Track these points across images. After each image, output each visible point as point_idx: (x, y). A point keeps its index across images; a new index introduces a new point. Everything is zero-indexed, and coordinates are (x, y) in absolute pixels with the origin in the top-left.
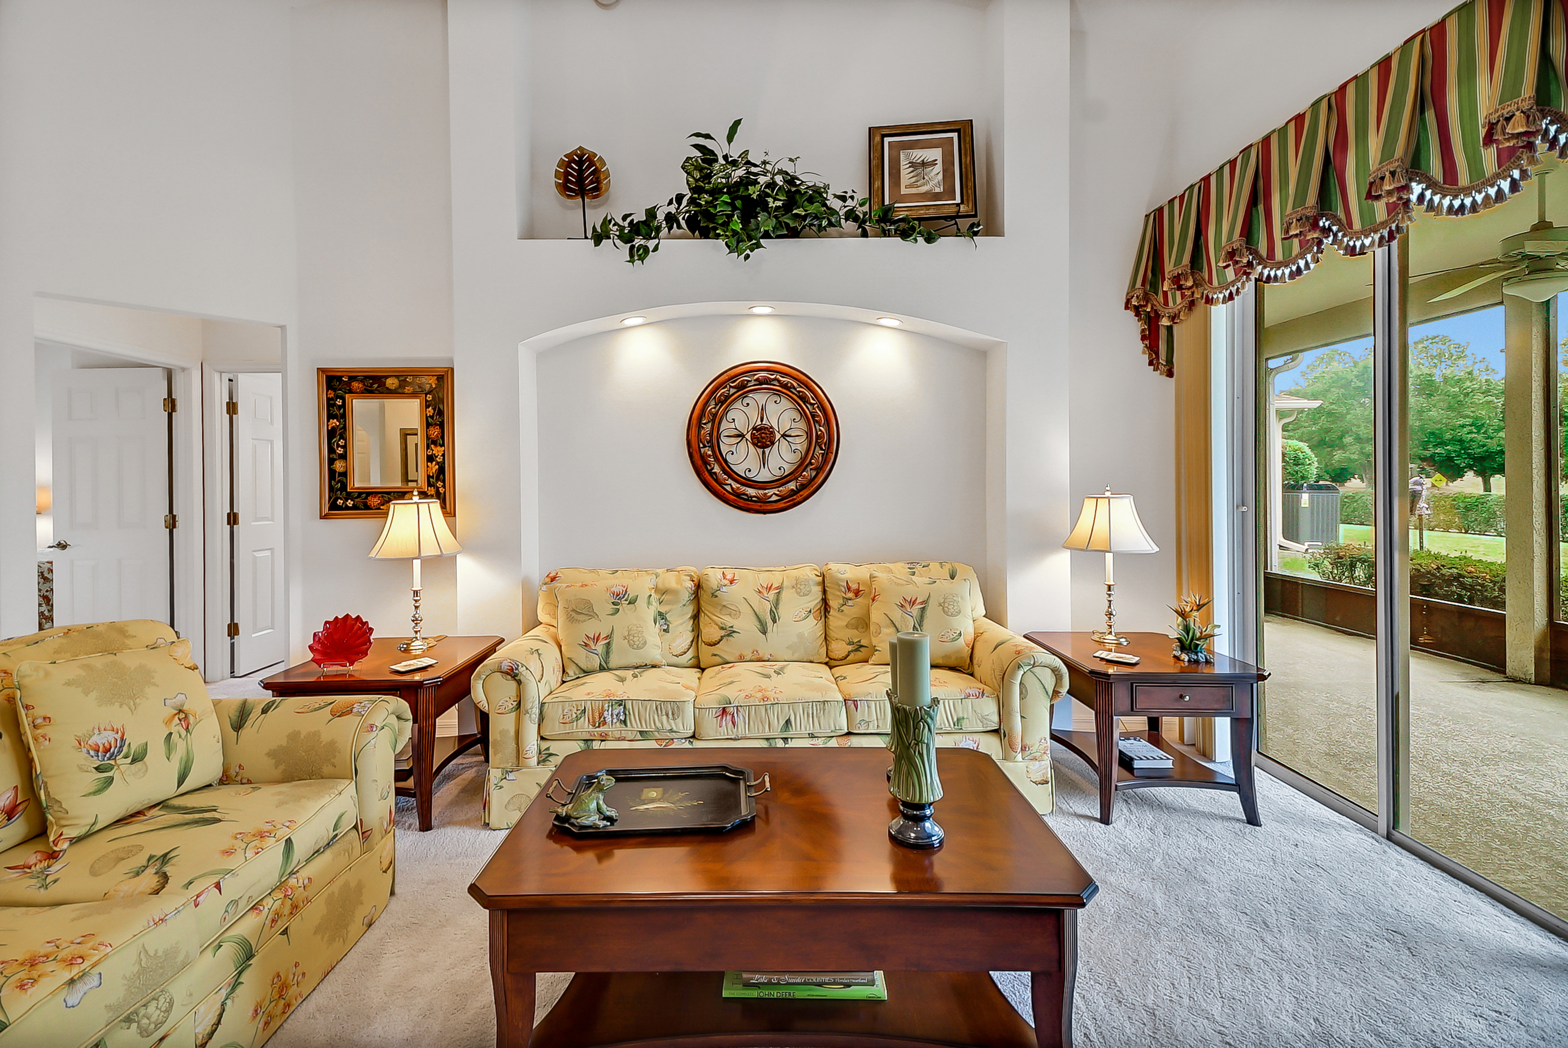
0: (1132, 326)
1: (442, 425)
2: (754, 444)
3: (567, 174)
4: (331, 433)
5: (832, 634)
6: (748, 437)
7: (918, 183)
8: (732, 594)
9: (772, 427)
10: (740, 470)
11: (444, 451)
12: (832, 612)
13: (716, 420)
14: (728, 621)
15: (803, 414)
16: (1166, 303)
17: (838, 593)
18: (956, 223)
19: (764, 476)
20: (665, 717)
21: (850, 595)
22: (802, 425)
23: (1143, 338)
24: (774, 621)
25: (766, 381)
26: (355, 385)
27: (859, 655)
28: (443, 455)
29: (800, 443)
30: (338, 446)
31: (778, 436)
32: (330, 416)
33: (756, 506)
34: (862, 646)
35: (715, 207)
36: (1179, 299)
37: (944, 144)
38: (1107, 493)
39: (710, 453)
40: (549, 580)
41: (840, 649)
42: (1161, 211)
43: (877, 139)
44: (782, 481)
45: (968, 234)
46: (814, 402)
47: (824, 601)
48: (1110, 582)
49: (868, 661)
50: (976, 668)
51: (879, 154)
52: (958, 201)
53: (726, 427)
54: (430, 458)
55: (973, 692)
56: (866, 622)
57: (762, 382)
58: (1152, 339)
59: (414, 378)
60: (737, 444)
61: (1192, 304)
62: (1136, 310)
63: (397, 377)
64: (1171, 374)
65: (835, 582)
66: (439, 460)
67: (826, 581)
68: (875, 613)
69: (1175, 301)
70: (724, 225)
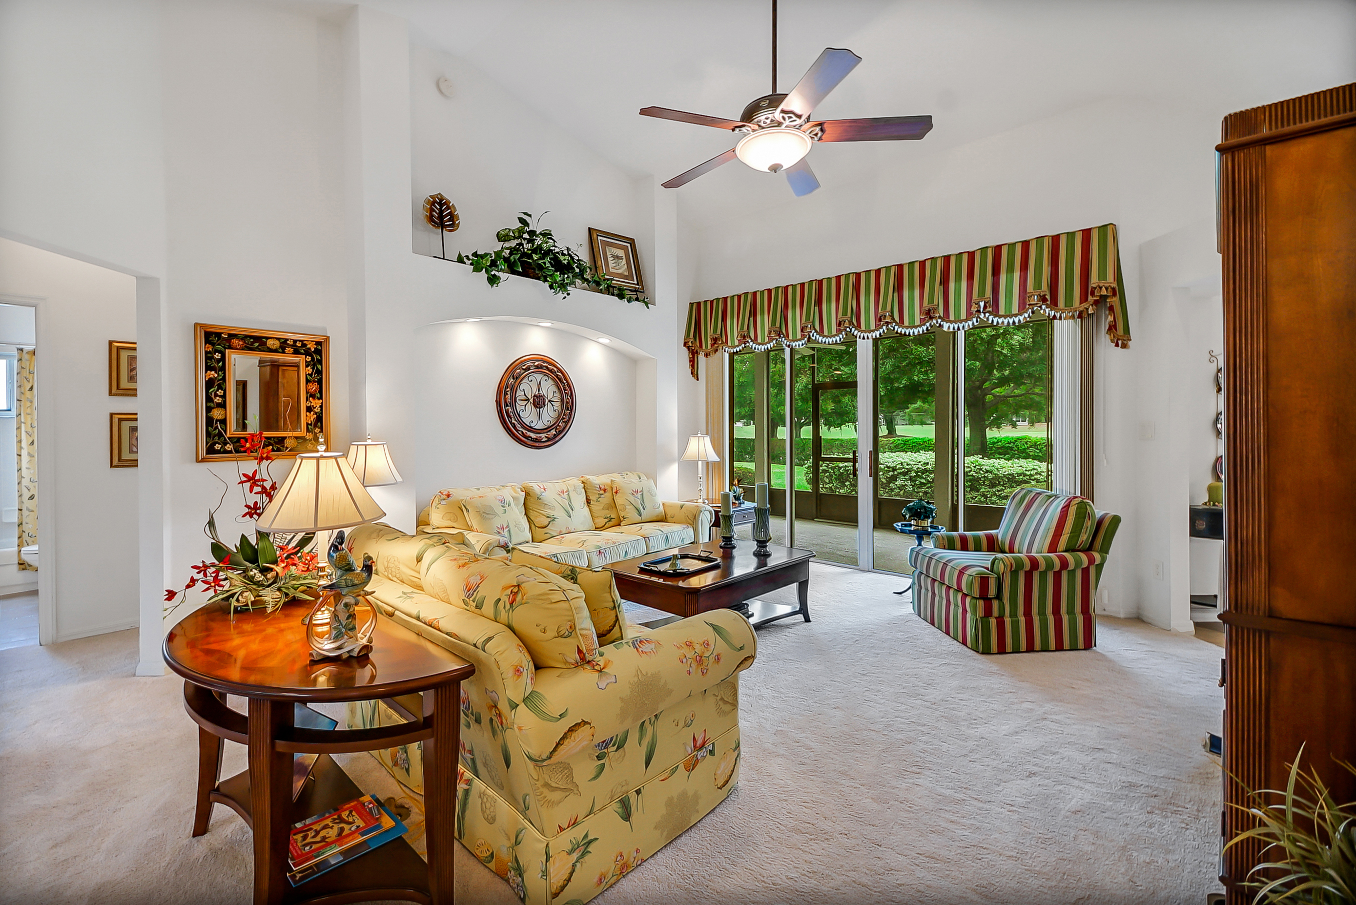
1: (320, 382)
2: (536, 407)
3: (432, 210)
4: (209, 384)
5: (594, 514)
6: (531, 400)
7: (617, 267)
8: (547, 496)
9: (543, 395)
10: (527, 421)
11: (322, 403)
12: (592, 502)
13: (514, 389)
14: (551, 513)
15: (559, 388)
16: (701, 346)
17: (595, 492)
18: (637, 294)
19: (540, 426)
21: (602, 492)
22: (557, 395)
23: (690, 362)
24: (572, 510)
25: (541, 367)
26: (235, 342)
27: (611, 523)
28: (321, 407)
29: (557, 405)
30: (216, 395)
31: (547, 401)
32: (208, 368)
33: (537, 444)
34: (612, 518)
35: (545, 263)
36: (709, 347)
37: (625, 248)
38: (699, 435)
39: (510, 410)
40: (445, 497)
41: (601, 522)
42: (699, 304)
43: (595, 236)
44: (548, 429)
45: (644, 301)
46: (565, 382)
47: (587, 499)
48: (701, 476)
49: (620, 525)
50: (669, 519)
51: (597, 246)
52: (636, 282)
53: (520, 394)
54: (309, 409)
55: (685, 526)
56: (613, 505)
57: (537, 367)
58: (693, 363)
59: (295, 341)
60: (525, 405)
61: (717, 350)
62: (688, 348)
63: (278, 339)
64: (698, 380)
65: (593, 486)
66: (317, 410)
67: (586, 485)
68: (619, 500)
69: (707, 347)
70: (551, 276)
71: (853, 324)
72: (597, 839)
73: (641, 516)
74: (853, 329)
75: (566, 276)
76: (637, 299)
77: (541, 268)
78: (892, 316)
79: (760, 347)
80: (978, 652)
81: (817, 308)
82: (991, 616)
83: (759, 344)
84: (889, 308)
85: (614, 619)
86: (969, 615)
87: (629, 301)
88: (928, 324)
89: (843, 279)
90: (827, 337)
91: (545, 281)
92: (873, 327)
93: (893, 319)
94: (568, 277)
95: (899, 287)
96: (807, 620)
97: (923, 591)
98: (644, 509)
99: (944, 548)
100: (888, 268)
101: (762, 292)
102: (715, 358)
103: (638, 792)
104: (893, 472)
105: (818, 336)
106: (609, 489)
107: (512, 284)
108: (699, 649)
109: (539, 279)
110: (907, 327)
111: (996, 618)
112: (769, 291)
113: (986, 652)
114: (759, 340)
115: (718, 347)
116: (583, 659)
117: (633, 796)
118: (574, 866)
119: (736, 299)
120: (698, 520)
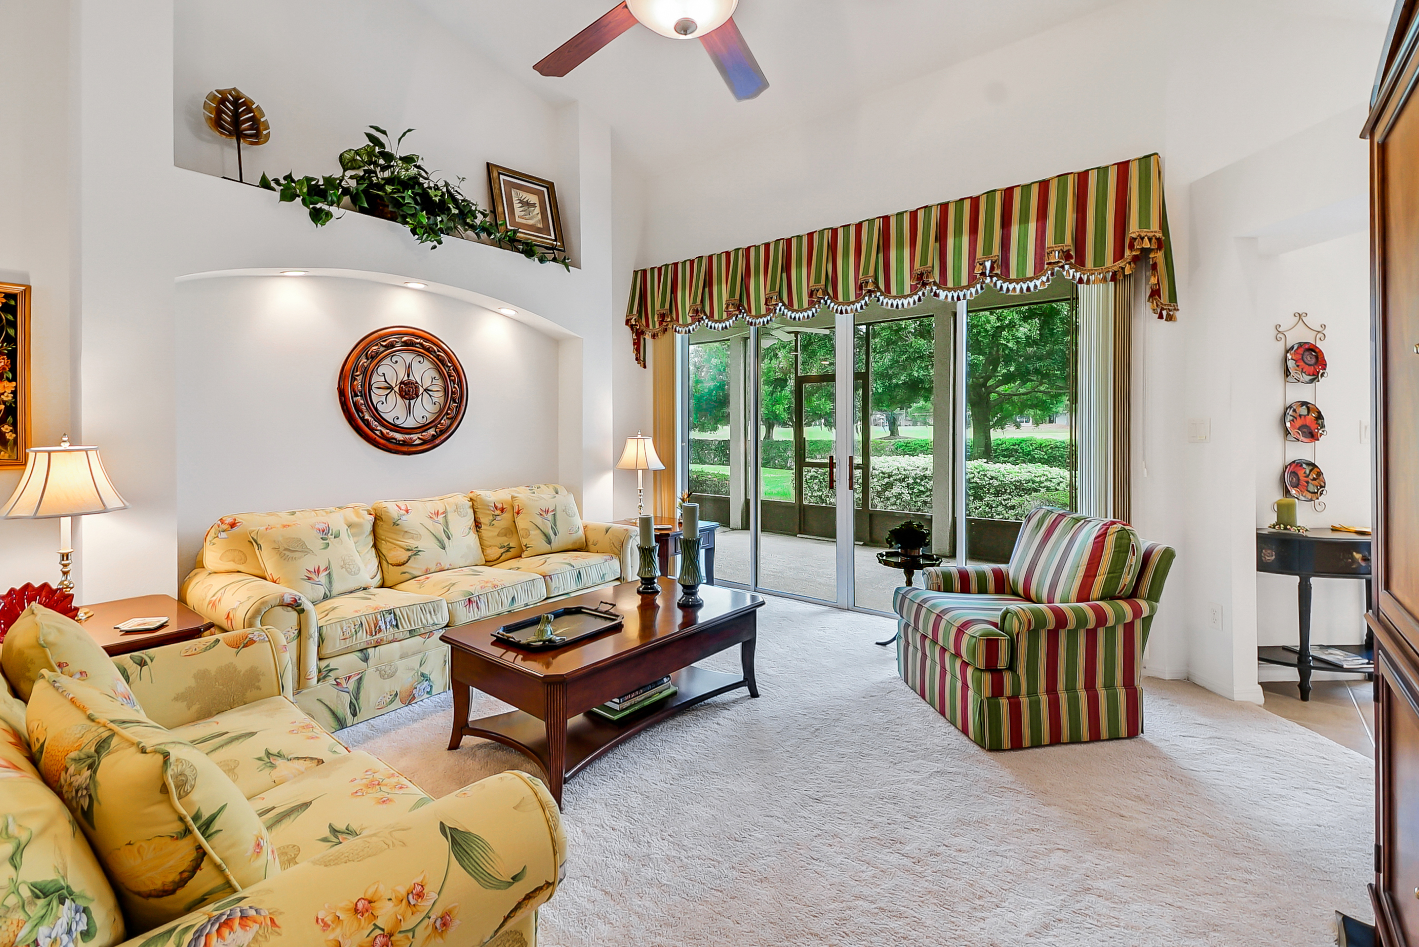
0: (627, 336)
1: (12, 356)
2: (402, 397)
3: (219, 110)
5: (486, 543)
6: (397, 389)
7: (526, 217)
8: (411, 521)
9: (417, 383)
10: (389, 417)
11: (15, 387)
12: (484, 527)
13: (367, 374)
14: (414, 544)
15: (441, 374)
16: (648, 325)
17: (488, 512)
18: (553, 253)
19: (410, 423)
20: (428, 615)
21: (498, 512)
22: (439, 382)
23: (634, 344)
24: (449, 538)
25: (412, 344)
27: (509, 554)
28: (15, 392)
29: (438, 396)
31: (421, 390)
33: (405, 449)
34: (511, 548)
35: (403, 198)
36: (657, 326)
37: (539, 194)
38: (639, 436)
39: (362, 402)
40: (229, 527)
41: (494, 552)
42: (644, 272)
43: (495, 174)
44: (423, 428)
45: (563, 262)
46: (449, 365)
47: (475, 520)
48: (641, 489)
49: (520, 556)
50: (591, 547)
51: (498, 187)
52: (553, 237)
53: (377, 380)
55: (607, 557)
56: (514, 530)
57: (406, 344)
58: (638, 345)
60: (387, 395)
61: (665, 330)
62: (632, 327)
64: (645, 367)
65: (485, 505)
66: (7, 397)
67: (475, 504)
68: (521, 523)
69: (654, 326)
70: (413, 216)
71: (828, 294)
73: (549, 542)
74: (829, 302)
75: (439, 219)
76: (554, 260)
77: (399, 205)
78: (876, 283)
79: (716, 326)
80: (983, 747)
81: (784, 275)
82: (1002, 695)
83: (716, 322)
84: (871, 272)
86: (971, 693)
87: (542, 260)
88: (920, 293)
89: (816, 236)
90: (797, 311)
91: (405, 223)
92: (852, 298)
93: (878, 287)
94: (441, 221)
95: (884, 246)
96: (754, 694)
97: (911, 648)
98: (555, 534)
99: (939, 590)
100: (871, 222)
101: (719, 256)
102: (663, 340)
104: (889, 478)
105: (786, 311)
106: (510, 508)
107: (351, 224)
108: (388, 914)
109: (393, 219)
110: (895, 298)
111: (1008, 698)
112: (728, 254)
113: (995, 747)
114: (716, 317)
115: (667, 325)
119: (688, 264)
120: (627, 548)
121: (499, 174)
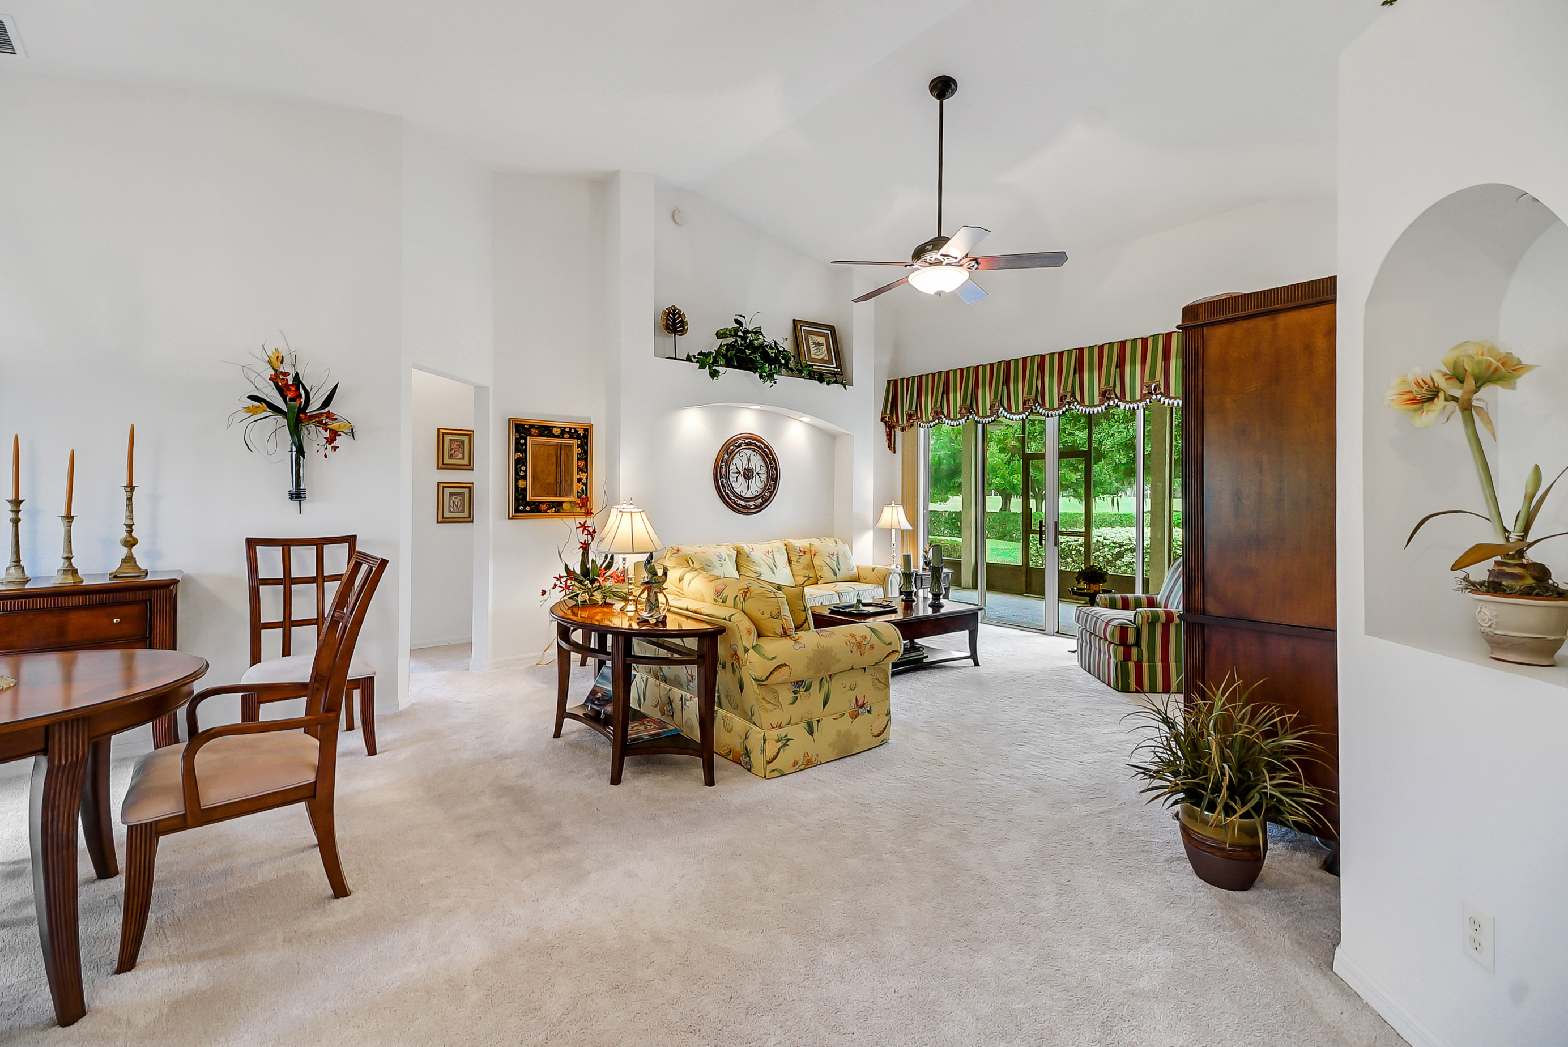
0: (882, 429)
1: (586, 460)
2: (745, 478)
3: (668, 320)
4: (518, 461)
5: (795, 573)
6: (742, 473)
7: (819, 355)
8: (755, 556)
9: (752, 469)
10: (738, 491)
11: (587, 476)
12: (793, 563)
13: (728, 463)
14: (758, 569)
15: (766, 463)
16: (898, 421)
17: (796, 554)
18: (835, 377)
19: (749, 495)
21: (802, 554)
22: (764, 468)
23: (886, 435)
24: (776, 568)
25: (750, 444)
26: (533, 431)
27: (809, 582)
28: (587, 479)
29: (764, 477)
30: (521, 470)
31: (755, 473)
32: (517, 450)
33: (745, 511)
35: (756, 357)
36: (905, 422)
37: (825, 336)
38: (893, 505)
39: (725, 481)
40: (676, 552)
41: (800, 580)
42: (896, 381)
43: (799, 326)
44: (756, 498)
45: (842, 383)
46: (770, 457)
47: (788, 559)
48: (894, 543)
49: (817, 584)
50: (862, 580)
51: (800, 335)
52: (835, 366)
53: (732, 467)
54: (579, 480)
55: (875, 586)
56: (812, 566)
57: (747, 444)
58: (889, 436)
59: (571, 429)
60: (737, 477)
61: (912, 425)
62: (886, 423)
63: (560, 427)
64: (895, 452)
65: (794, 548)
66: (584, 481)
67: (788, 548)
68: (817, 561)
69: (903, 422)
70: (761, 368)
71: (1038, 402)
72: (792, 739)
73: (836, 575)
74: (1039, 408)
75: (773, 367)
76: (836, 382)
77: (752, 361)
78: (1073, 395)
79: (952, 423)
80: (1118, 690)
81: (1005, 387)
82: (1130, 660)
83: (952, 420)
84: (1069, 389)
85: (805, 618)
86: (1112, 660)
87: (829, 383)
88: (1106, 404)
89: (1029, 360)
90: (1014, 414)
91: (756, 371)
92: (1056, 406)
93: (1075, 398)
94: (775, 367)
95: (1079, 369)
96: (977, 664)
97: (1084, 644)
98: (839, 570)
99: (1106, 607)
100: (1070, 351)
101: (955, 371)
102: (909, 432)
103: (818, 721)
104: (1120, 548)
105: (1006, 413)
106: (808, 552)
107: (730, 375)
108: (858, 639)
109: (751, 370)
110: (1088, 406)
111: (1134, 662)
112: (961, 370)
113: (1124, 689)
114: (952, 417)
115: (913, 422)
116: (785, 633)
117: (815, 723)
118: (779, 749)
119: (930, 377)
120: (888, 581)
121: (801, 326)
